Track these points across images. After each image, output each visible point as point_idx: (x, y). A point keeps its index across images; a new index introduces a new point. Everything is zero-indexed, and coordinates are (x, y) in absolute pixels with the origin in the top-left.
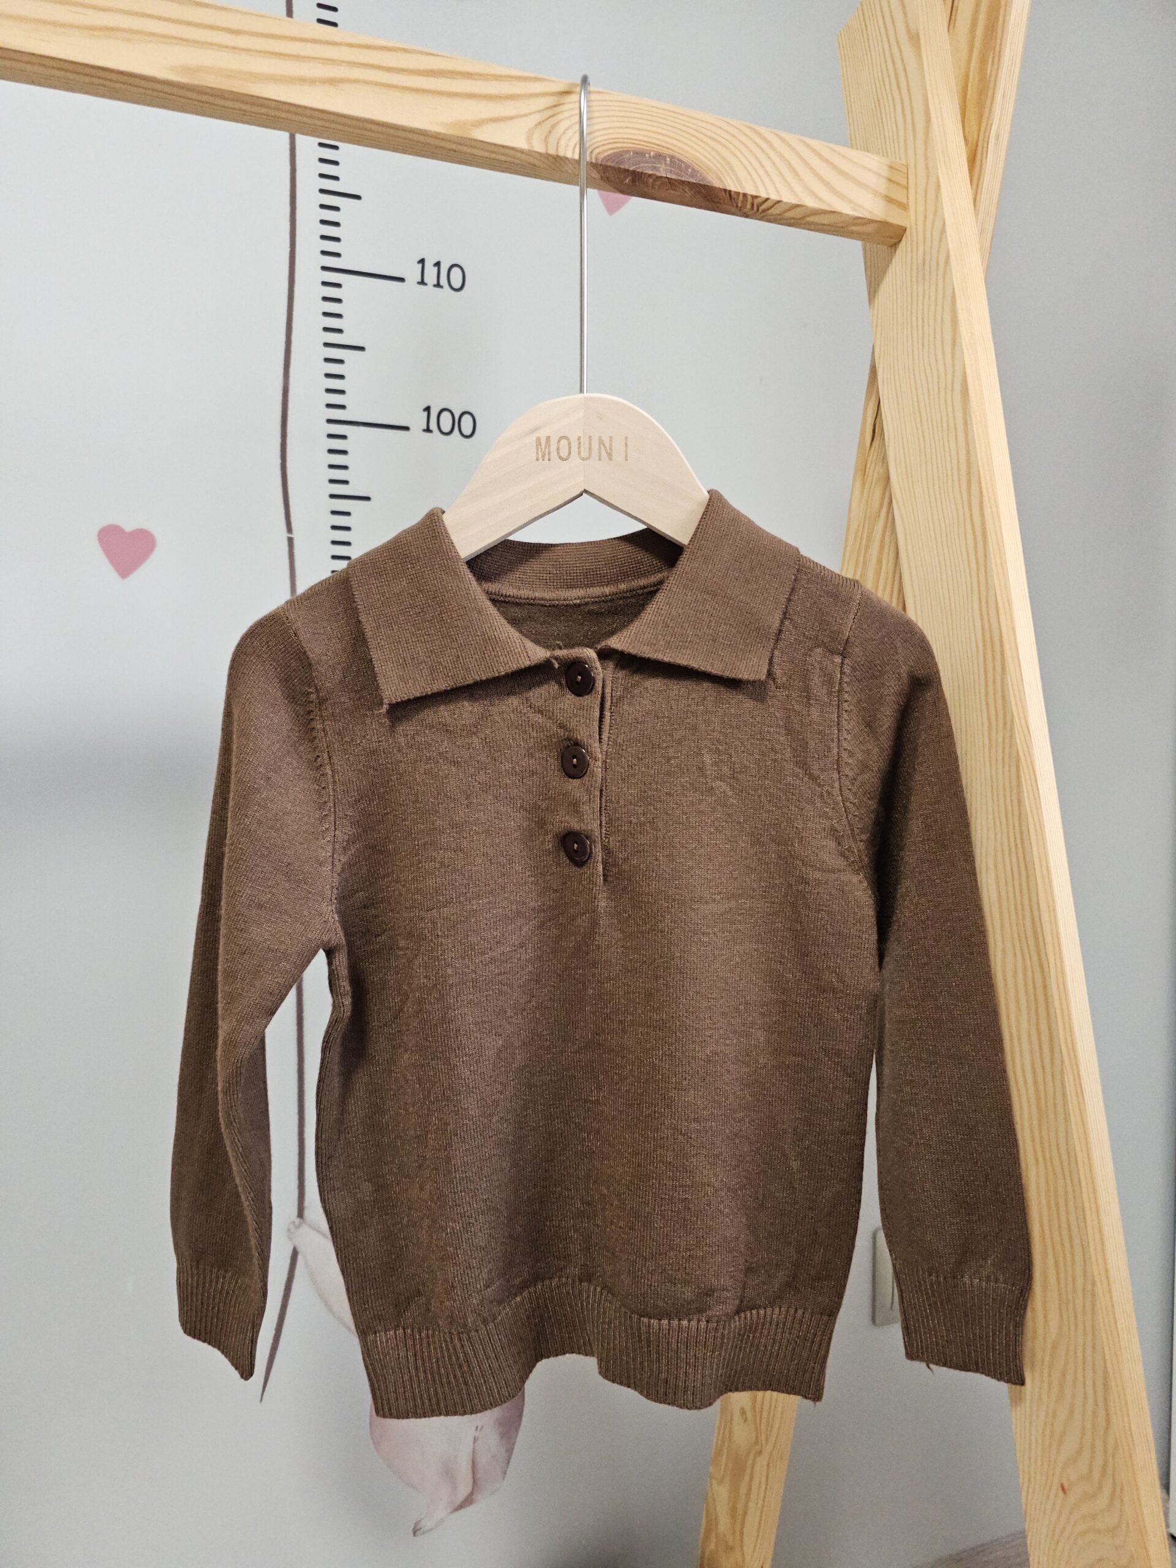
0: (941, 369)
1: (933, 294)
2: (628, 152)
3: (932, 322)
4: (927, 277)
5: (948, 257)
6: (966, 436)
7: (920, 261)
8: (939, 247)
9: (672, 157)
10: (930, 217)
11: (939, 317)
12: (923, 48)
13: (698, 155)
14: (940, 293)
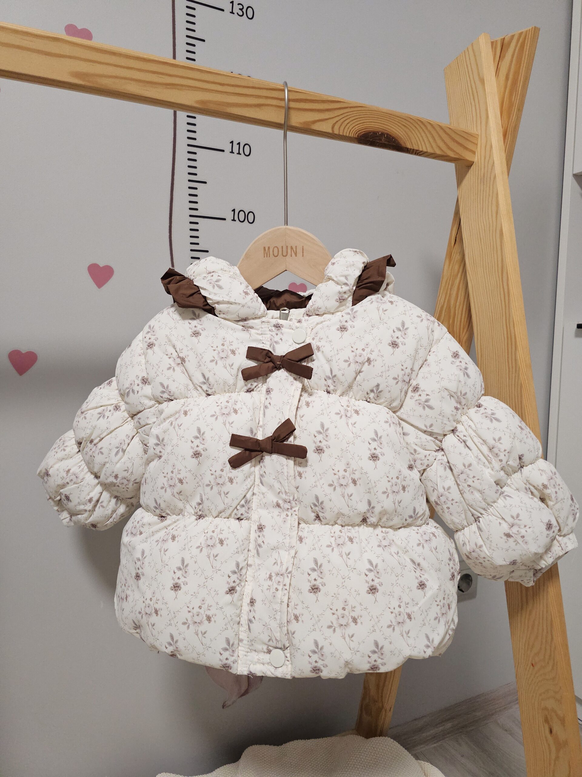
0: (491, 222)
1: (488, 191)
2: (371, 132)
3: (487, 202)
4: (485, 183)
5: (495, 177)
6: (502, 252)
7: (482, 175)
8: (491, 172)
9: (387, 134)
10: (487, 158)
11: (490, 200)
12: (486, 85)
13: (398, 133)
14: (491, 191)
